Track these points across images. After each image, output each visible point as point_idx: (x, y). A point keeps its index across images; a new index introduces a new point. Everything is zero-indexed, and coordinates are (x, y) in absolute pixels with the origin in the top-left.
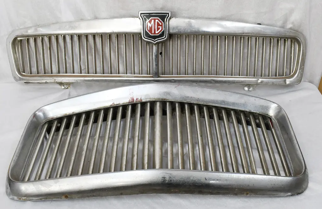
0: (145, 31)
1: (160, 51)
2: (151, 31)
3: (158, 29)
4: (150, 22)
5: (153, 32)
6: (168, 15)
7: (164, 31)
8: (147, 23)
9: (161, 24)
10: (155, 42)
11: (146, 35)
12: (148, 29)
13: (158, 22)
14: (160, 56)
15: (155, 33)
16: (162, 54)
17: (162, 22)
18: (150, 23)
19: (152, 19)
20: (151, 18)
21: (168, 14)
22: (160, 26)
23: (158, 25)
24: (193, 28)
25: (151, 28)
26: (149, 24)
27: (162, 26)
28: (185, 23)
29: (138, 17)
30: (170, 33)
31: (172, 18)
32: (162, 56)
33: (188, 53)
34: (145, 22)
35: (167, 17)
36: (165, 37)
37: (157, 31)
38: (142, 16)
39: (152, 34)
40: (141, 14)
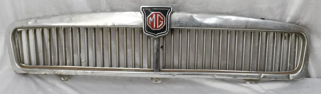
0: (147, 25)
2: (152, 25)
3: (160, 23)
4: (152, 16)
6: (169, 9)
9: (162, 18)
10: (156, 36)
11: (147, 29)
12: (150, 24)
13: (159, 17)
14: (161, 50)
15: (156, 27)
16: (163, 48)
17: (164, 16)
18: (152, 18)
19: (153, 14)
20: (153, 12)
22: (161, 20)
23: (160, 19)
24: (195, 23)
25: (152, 23)
26: (150, 18)
27: (163, 20)
28: (187, 18)
29: (139, 11)
30: (171, 27)
31: (174, 12)
32: (163, 50)
33: (189, 48)
34: (147, 16)
35: (169, 11)
36: (167, 32)
37: (159, 25)
38: (144, 10)
39: (153, 28)
40: (143, 8)
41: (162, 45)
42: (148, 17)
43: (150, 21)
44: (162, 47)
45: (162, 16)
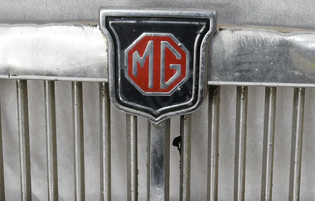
0: (124, 80)
1: (174, 133)
2: (142, 78)
3: (169, 73)
4: (140, 48)
5: (150, 84)
6: (205, 24)
7: (190, 80)
8: (131, 53)
9: (178, 56)
10: (156, 116)
11: (124, 93)
12: (134, 73)
13: (167, 51)
14: (173, 150)
15: (156, 87)
16: (182, 146)
17: (184, 48)
18: (141, 54)
19: (146, 39)
20: (144, 34)
21: (207, 21)
22: (175, 61)
23: (170, 57)
24: (295, 69)
25: (143, 70)
26: (136, 54)
27: (182, 62)
28: (266, 51)
29: (96, 26)
30: (210, 83)
31: (221, 30)
32: (181, 150)
33: (272, 146)
34: (123, 47)
35: (201, 31)
36: (194, 102)
37: (167, 79)
38: (113, 24)
39: (146, 89)
40: (108, 18)
41: (179, 135)
42: (126, 51)
43: (134, 64)
44: (178, 142)
45: (178, 49)
